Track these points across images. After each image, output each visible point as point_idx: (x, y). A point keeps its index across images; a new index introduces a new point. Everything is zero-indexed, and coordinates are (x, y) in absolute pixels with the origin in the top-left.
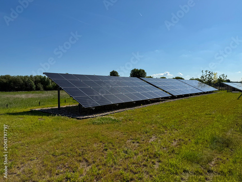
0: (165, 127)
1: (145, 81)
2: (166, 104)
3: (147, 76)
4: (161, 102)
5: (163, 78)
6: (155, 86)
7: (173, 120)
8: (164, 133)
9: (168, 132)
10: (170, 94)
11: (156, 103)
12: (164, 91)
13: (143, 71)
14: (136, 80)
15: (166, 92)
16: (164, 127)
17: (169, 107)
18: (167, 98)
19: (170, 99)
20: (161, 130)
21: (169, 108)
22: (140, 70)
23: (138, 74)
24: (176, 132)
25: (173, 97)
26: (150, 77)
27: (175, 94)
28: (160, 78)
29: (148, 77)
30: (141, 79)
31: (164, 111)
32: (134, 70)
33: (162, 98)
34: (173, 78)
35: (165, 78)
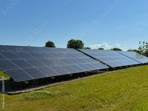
0: (103, 101)
1: (82, 52)
2: (103, 76)
3: (85, 47)
4: (99, 75)
5: (101, 49)
6: (93, 58)
7: (111, 93)
8: (101, 107)
9: (106, 106)
10: (108, 66)
11: (94, 76)
12: (101, 62)
13: (81, 42)
14: (73, 51)
15: (104, 64)
16: (101, 100)
17: (107, 79)
18: (104, 70)
19: (108, 71)
20: (99, 104)
21: (107, 81)
22: (78, 40)
23: (75, 45)
24: (114, 105)
25: (111, 69)
26: (88, 48)
27: (113, 66)
28: (98, 49)
29: (86, 48)
30: (78, 50)
31: (102, 84)
32: (72, 40)
33: (100, 70)
34: (111, 49)
35: (103, 49)
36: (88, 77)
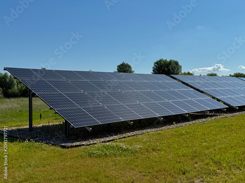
0: (218, 163)
1: (179, 81)
2: (218, 122)
3: (183, 72)
4: (209, 119)
5: (212, 75)
6: (198, 90)
7: (233, 151)
8: (216, 174)
9: (224, 172)
10: (225, 103)
11: (200, 120)
12: (213, 98)
13: (176, 63)
14: (163, 79)
15: (219, 100)
16: (215, 163)
17: (225, 126)
18: (219, 111)
19: (226, 112)
20: (211, 168)
21: (224, 130)
22: (171, 61)
23: (166, 68)
24: (238, 172)
25: (231, 110)
26: (189, 74)
27: (235, 104)
28: (206, 74)
29: (185, 74)
30: (172, 77)
31: (216, 135)
32: (160, 61)
33: (211, 111)
34: (230, 75)
35: (215, 75)
36: (191, 123)
